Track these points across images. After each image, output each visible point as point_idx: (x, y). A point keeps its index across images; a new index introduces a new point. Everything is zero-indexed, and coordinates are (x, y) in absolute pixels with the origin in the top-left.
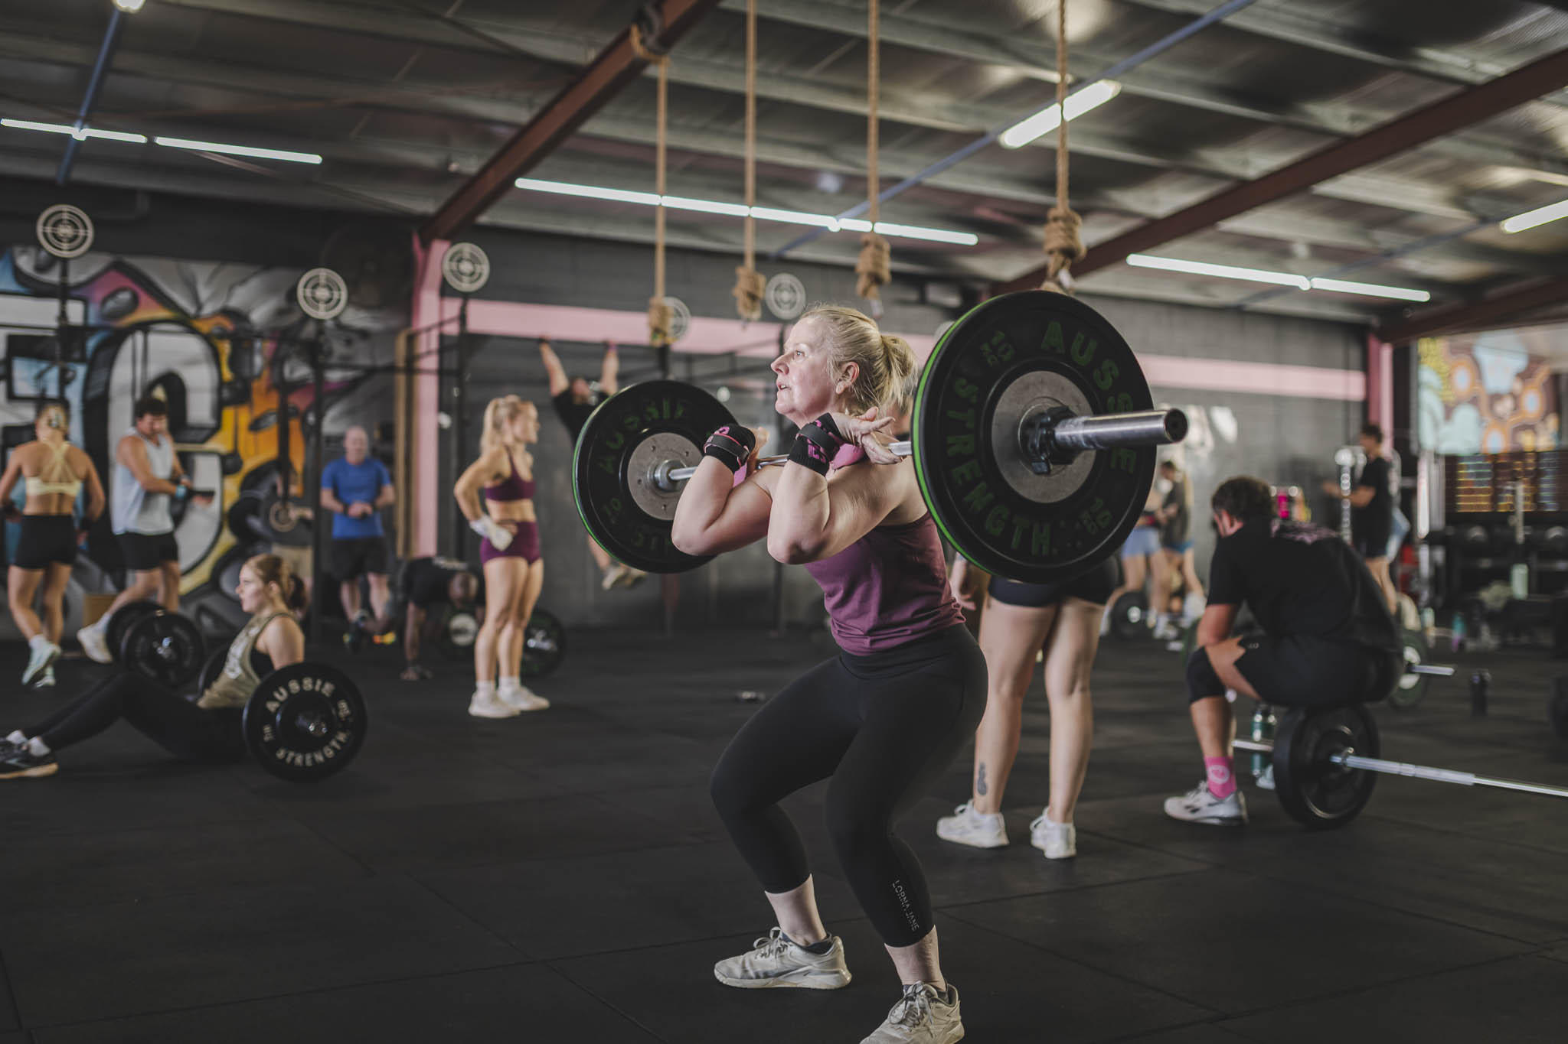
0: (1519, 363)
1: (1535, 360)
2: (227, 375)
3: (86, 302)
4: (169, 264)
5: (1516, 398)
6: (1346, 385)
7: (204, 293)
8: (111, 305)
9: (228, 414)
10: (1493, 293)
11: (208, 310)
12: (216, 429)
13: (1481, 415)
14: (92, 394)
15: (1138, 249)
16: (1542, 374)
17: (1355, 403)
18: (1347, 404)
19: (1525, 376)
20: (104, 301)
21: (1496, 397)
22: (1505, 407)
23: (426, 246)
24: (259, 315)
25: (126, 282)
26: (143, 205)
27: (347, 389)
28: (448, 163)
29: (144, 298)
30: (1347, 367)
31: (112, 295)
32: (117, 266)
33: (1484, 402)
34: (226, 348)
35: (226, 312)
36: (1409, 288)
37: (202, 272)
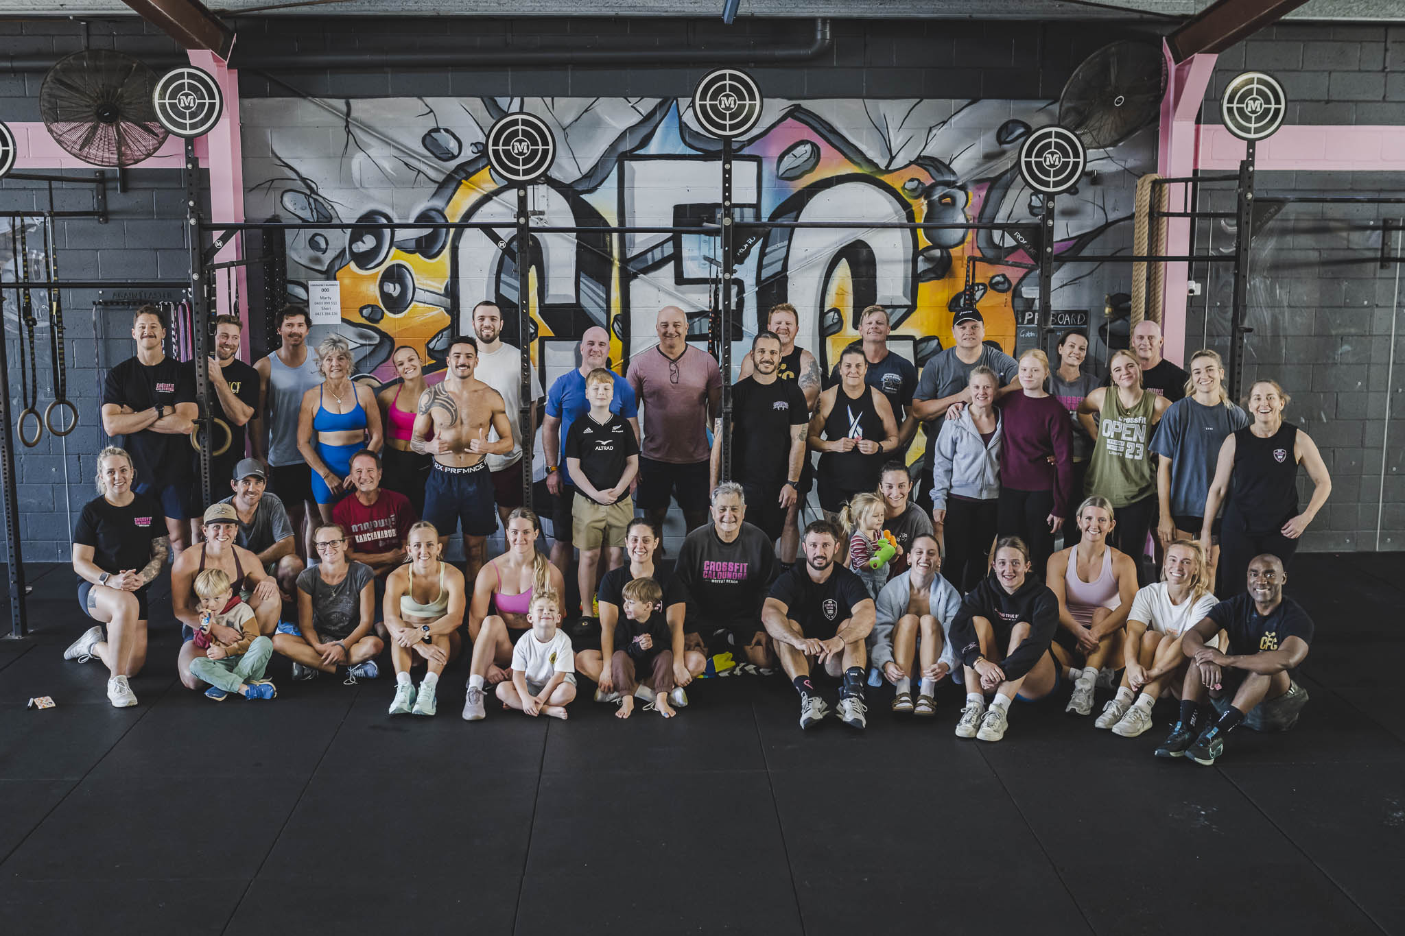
2: (924, 242)
3: (760, 161)
7: (896, 141)
9: (924, 288)
11: (899, 162)
12: (912, 308)
14: (766, 273)
20: (781, 159)
23: (1182, 57)
24: (964, 163)
25: (807, 133)
26: (824, 35)
27: (1075, 250)
29: (826, 151)
31: (790, 150)
34: (921, 207)
35: (923, 161)
37: (892, 110)
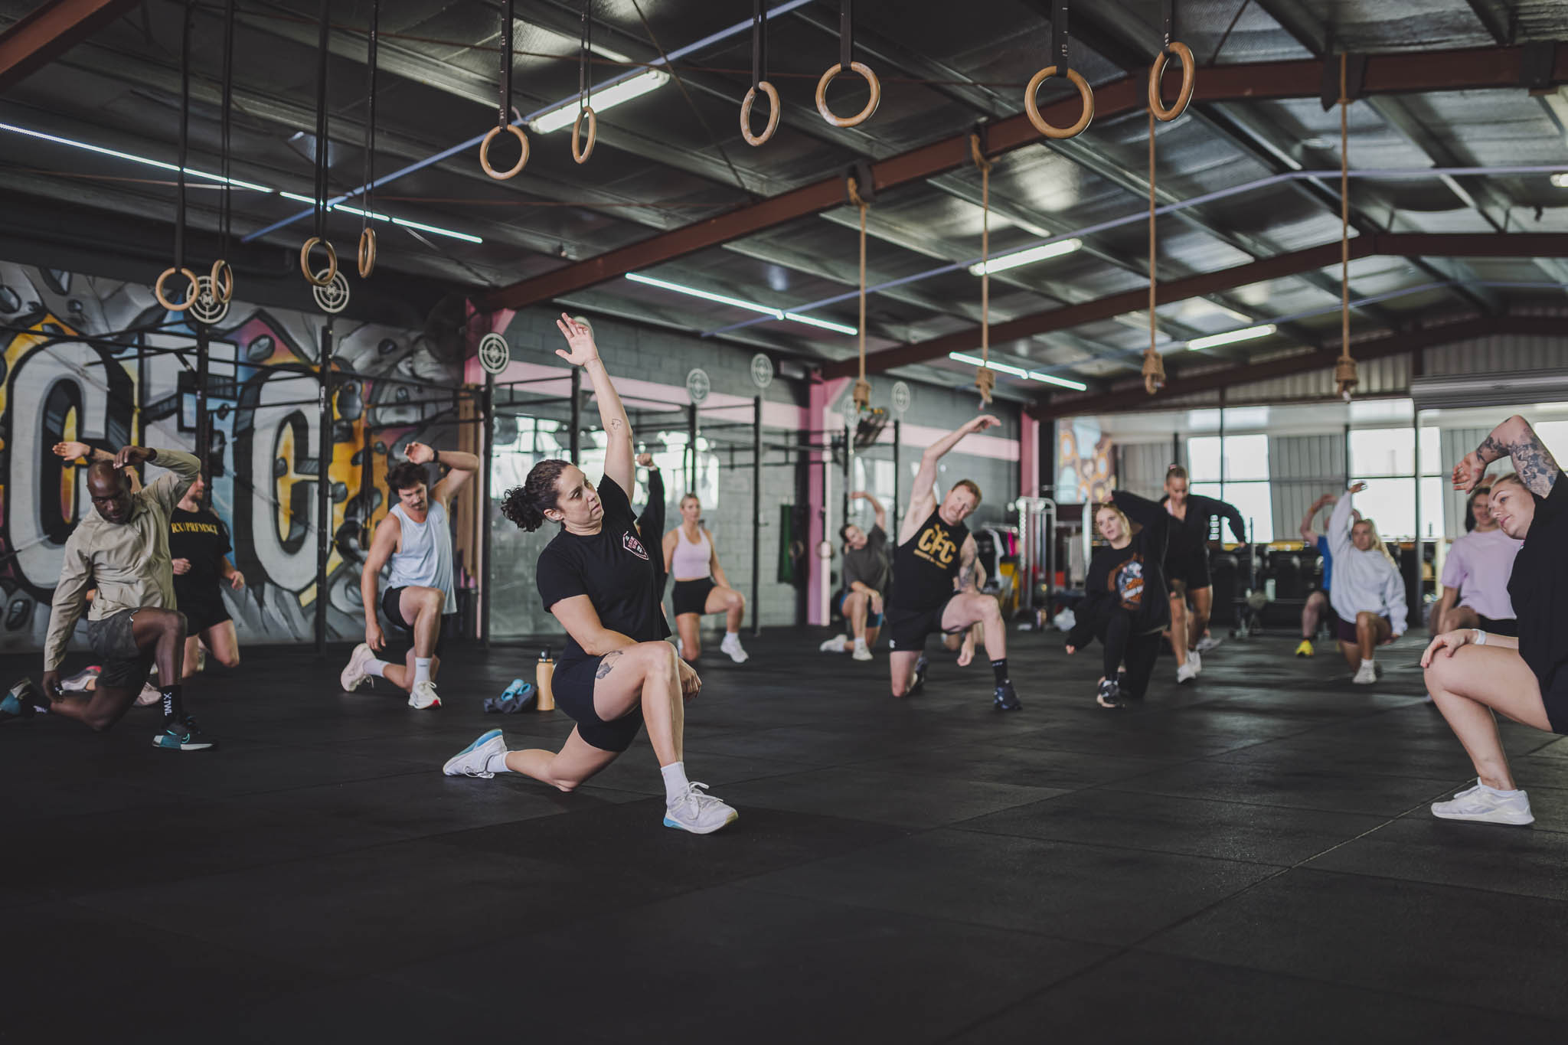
0: (1095, 437)
1: (1105, 435)
3: (236, 345)
4: (296, 315)
5: (1094, 461)
6: (1007, 449)
8: (254, 349)
9: (337, 448)
10: (1117, 387)
13: (1077, 475)
14: (239, 428)
15: (960, 350)
16: (1107, 447)
17: (1014, 462)
18: (1009, 463)
19: (1099, 446)
20: (250, 346)
21: (1084, 461)
22: (1089, 468)
23: (499, 312)
24: (359, 363)
25: (266, 329)
26: (291, 263)
28: (561, 249)
29: (279, 344)
30: (1010, 437)
31: (256, 341)
32: (259, 315)
33: (1078, 465)
35: (337, 360)
36: (1074, 381)
